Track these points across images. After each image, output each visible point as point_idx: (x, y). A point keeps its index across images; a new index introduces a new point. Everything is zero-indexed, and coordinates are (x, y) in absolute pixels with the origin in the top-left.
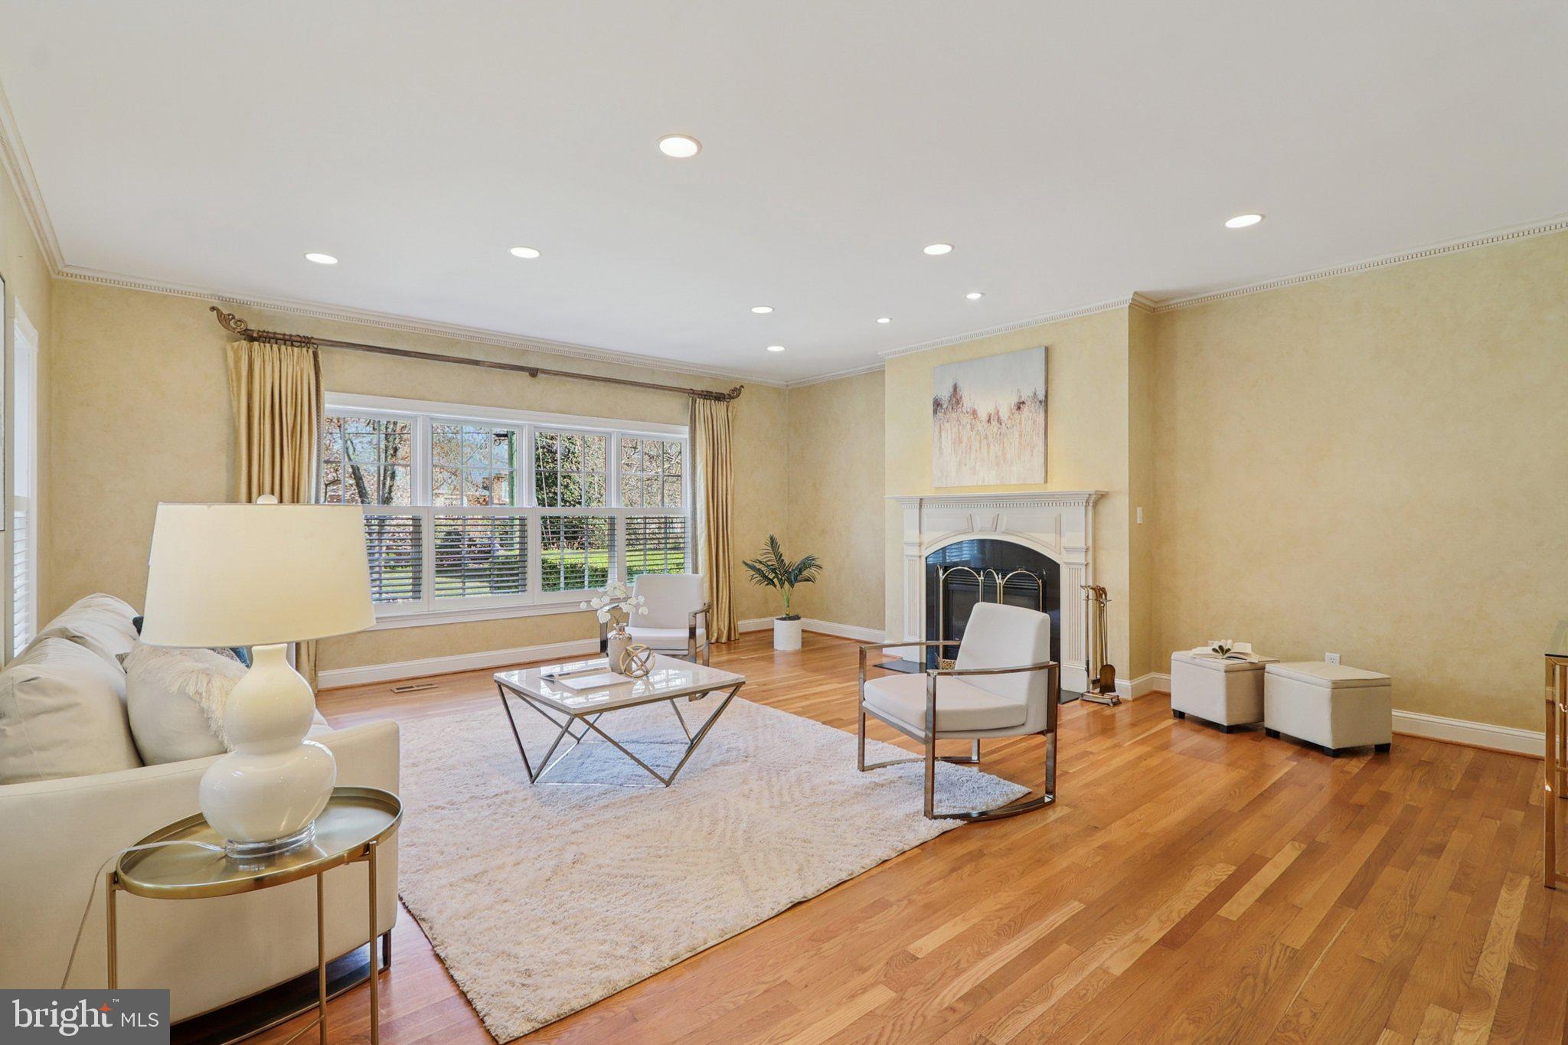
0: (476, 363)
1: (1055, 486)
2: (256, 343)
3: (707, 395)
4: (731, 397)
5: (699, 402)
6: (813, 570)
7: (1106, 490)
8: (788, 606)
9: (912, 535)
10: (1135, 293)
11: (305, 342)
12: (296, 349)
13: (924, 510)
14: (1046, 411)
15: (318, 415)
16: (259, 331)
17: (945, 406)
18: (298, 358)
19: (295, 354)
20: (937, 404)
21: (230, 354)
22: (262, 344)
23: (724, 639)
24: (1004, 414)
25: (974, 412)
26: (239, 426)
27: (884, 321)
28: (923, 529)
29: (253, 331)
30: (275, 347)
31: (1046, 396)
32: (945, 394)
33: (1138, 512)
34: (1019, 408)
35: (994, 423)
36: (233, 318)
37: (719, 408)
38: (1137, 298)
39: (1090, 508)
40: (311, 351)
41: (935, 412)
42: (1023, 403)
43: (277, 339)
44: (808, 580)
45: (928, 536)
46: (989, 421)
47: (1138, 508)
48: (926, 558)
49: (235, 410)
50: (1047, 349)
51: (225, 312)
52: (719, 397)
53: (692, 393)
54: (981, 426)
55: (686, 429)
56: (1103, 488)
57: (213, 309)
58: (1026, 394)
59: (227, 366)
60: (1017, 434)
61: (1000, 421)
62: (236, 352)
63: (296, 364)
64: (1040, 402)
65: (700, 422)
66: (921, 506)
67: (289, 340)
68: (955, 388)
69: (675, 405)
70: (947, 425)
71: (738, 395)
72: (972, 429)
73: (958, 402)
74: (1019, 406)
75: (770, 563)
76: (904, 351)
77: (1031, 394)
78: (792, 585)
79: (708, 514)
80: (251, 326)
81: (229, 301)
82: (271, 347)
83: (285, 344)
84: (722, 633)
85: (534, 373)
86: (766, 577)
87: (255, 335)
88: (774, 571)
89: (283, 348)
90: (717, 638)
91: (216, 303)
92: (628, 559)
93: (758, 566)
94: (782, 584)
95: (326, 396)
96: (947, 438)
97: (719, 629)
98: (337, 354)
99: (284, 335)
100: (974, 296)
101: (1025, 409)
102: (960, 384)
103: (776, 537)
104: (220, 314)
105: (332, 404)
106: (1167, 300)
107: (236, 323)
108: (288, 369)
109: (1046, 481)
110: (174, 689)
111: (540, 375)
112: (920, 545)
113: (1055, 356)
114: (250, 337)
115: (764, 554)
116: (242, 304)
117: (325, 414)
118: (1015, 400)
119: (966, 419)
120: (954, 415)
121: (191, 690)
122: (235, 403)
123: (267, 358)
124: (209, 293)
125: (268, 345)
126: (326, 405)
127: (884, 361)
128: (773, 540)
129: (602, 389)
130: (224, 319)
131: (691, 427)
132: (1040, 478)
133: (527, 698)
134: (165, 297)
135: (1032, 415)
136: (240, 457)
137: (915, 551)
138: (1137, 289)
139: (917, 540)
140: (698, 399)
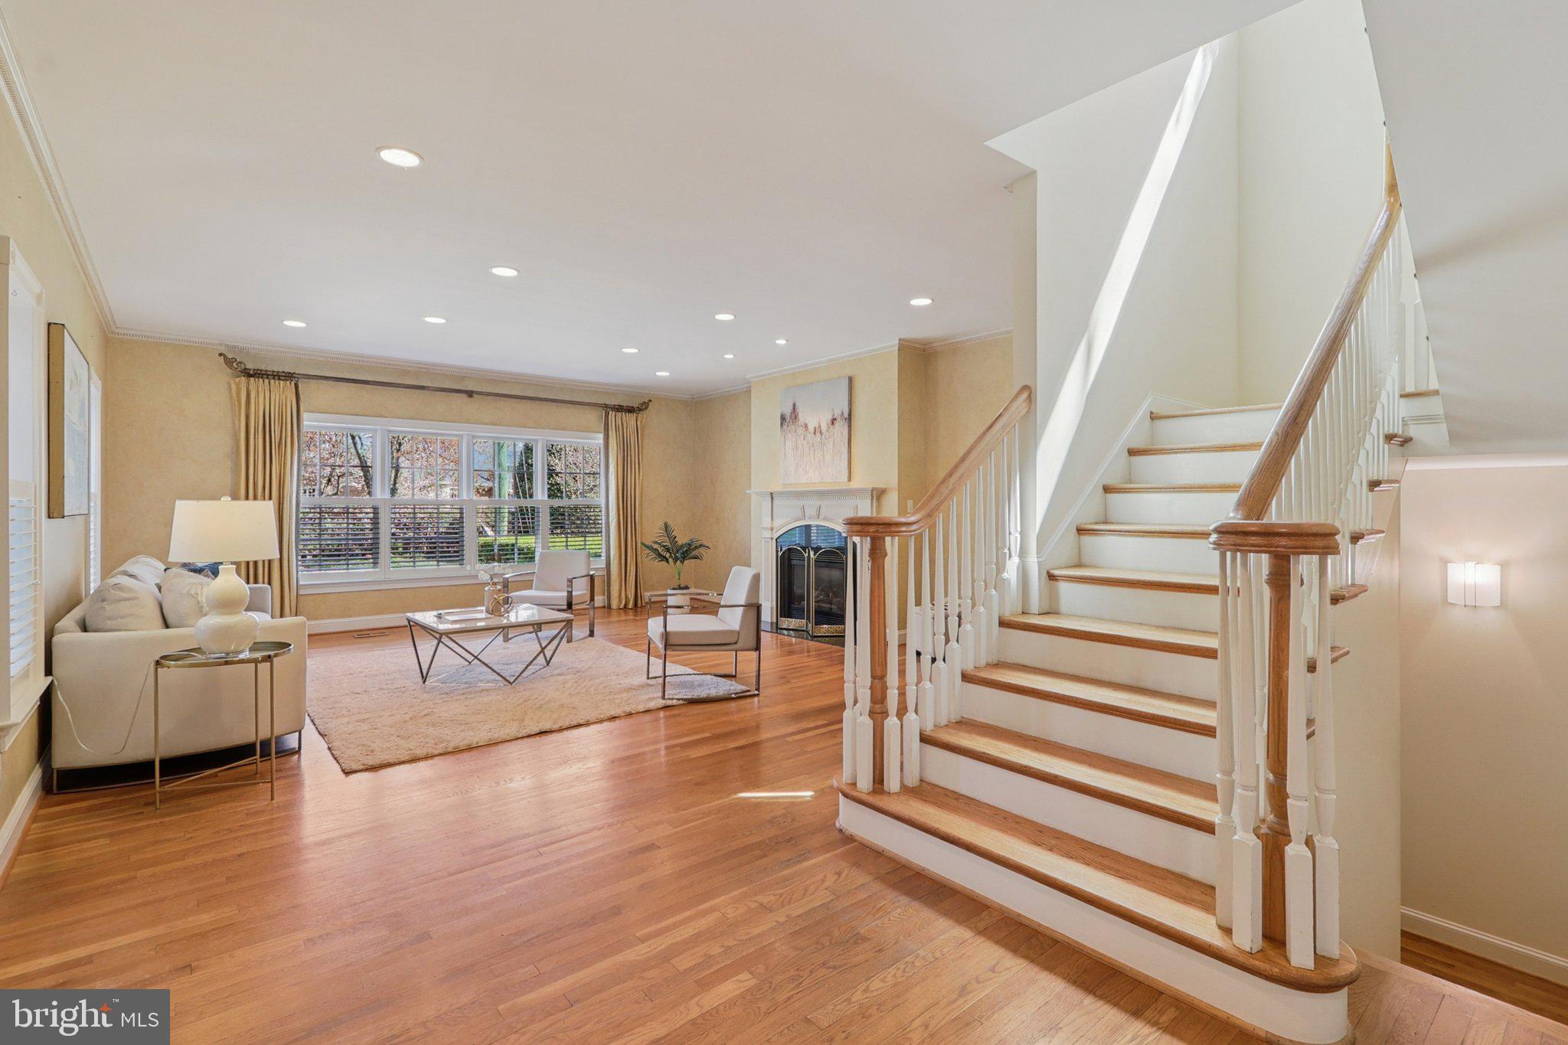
0: (422, 388)
1: (856, 484)
2: (252, 379)
3: (619, 409)
4: (640, 410)
5: (612, 414)
6: (702, 550)
7: (885, 487)
8: (679, 579)
9: (766, 521)
10: (900, 340)
11: (289, 376)
12: (281, 382)
13: (775, 502)
14: (850, 426)
15: (299, 431)
16: (254, 370)
17: (788, 420)
18: (283, 388)
19: (281, 385)
20: (783, 418)
21: (234, 387)
22: (257, 379)
23: (631, 605)
24: (824, 428)
25: (806, 426)
26: (240, 439)
27: (729, 356)
28: (774, 516)
29: (249, 370)
30: (266, 381)
31: (850, 415)
32: (788, 411)
33: (908, 504)
34: (833, 423)
35: (818, 434)
36: (236, 360)
37: (631, 420)
38: (903, 343)
39: (874, 501)
40: (293, 383)
41: (782, 424)
42: (835, 419)
43: (268, 375)
44: (696, 558)
45: (778, 522)
46: (815, 433)
47: (909, 501)
48: (776, 540)
49: (237, 427)
50: (850, 379)
51: (230, 356)
52: (630, 410)
53: (607, 408)
54: (810, 436)
55: (601, 436)
56: (882, 486)
57: (221, 355)
58: (837, 413)
59: (231, 398)
60: (831, 443)
61: (821, 433)
62: (238, 385)
63: (283, 392)
64: (846, 419)
65: (612, 430)
66: (772, 498)
67: (277, 376)
68: (794, 405)
69: (593, 417)
70: (789, 435)
71: (646, 408)
72: (804, 439)
73: (796, 417)
74: (833, 421)
75: (664, 544)
76: (763, 376)
77: (840, 413)
78: (682, 562)
79: (618, 505)
80: (249, 366)
81: (233, 348)
82: (263, 381)
83: (274, 379)
84: (629, 601)
85: (470, 394)
86: (660, 555)
87: (251, 372)
88: (668, 550)
89: (272, 381)
90: (625, 605)
91: (223, 350)
92: (551, 540)
93: (656, 546)
94: (675, 562)
95: (304, 416)
96: (789, 444)
97: (626, 597)
98: (313, 383)
99: (273, 371)
100: (781, 342)
101: (837, 424)
102: (797, 404)
103: (670, 522)
104: (225, 358)
105: (309, 421)
106: (932, 343)
107: (237, 365)
108: (275, 396)
109: (850, 479)
110: (184, 592)
111: (475, 396)
112: (772, 529)
113: (857, 384)
114: (249, 374)
115: (660, 536)
116: (242, 350)
117: (304, 429)
118: (831, 417)
119: (801, 431)
120: (793, 427)
121: (193, 592)
122: (237, 422)
123: (260, 389)
124: (218, 342)
125: (261, 380)
126: (305, 423)
127: (750, 383)
128: (666, 526)
129: (529, 404)
130: (229, 362)
131: (605, 435)
132: (846, 479)
133: (434, 634)
134: (187, 346)
135: (841, 428)
136: (240, 464)
137: (768, 534)
138: (904, 337)
139: (769, 526)
140: (611, 412)
